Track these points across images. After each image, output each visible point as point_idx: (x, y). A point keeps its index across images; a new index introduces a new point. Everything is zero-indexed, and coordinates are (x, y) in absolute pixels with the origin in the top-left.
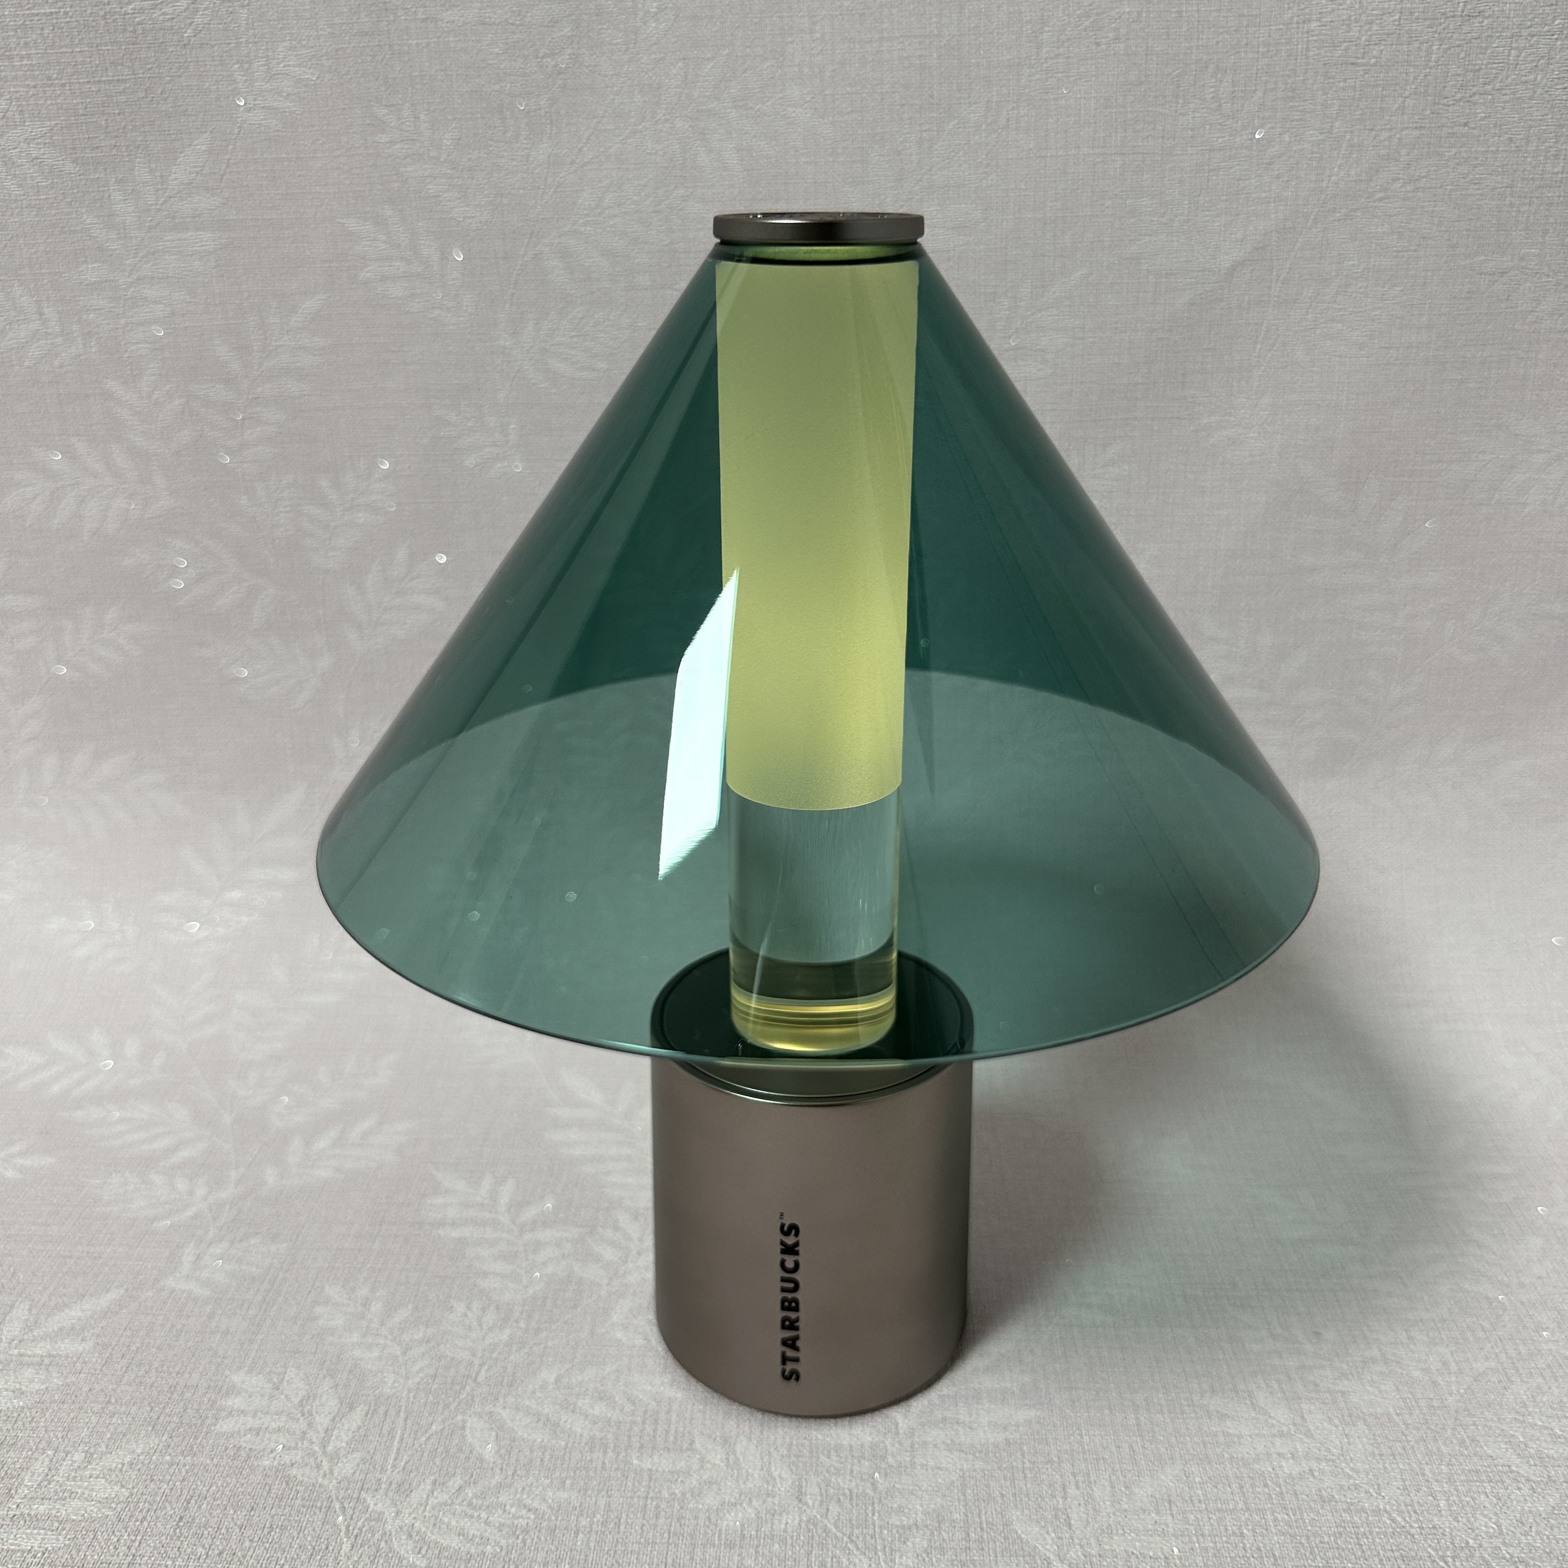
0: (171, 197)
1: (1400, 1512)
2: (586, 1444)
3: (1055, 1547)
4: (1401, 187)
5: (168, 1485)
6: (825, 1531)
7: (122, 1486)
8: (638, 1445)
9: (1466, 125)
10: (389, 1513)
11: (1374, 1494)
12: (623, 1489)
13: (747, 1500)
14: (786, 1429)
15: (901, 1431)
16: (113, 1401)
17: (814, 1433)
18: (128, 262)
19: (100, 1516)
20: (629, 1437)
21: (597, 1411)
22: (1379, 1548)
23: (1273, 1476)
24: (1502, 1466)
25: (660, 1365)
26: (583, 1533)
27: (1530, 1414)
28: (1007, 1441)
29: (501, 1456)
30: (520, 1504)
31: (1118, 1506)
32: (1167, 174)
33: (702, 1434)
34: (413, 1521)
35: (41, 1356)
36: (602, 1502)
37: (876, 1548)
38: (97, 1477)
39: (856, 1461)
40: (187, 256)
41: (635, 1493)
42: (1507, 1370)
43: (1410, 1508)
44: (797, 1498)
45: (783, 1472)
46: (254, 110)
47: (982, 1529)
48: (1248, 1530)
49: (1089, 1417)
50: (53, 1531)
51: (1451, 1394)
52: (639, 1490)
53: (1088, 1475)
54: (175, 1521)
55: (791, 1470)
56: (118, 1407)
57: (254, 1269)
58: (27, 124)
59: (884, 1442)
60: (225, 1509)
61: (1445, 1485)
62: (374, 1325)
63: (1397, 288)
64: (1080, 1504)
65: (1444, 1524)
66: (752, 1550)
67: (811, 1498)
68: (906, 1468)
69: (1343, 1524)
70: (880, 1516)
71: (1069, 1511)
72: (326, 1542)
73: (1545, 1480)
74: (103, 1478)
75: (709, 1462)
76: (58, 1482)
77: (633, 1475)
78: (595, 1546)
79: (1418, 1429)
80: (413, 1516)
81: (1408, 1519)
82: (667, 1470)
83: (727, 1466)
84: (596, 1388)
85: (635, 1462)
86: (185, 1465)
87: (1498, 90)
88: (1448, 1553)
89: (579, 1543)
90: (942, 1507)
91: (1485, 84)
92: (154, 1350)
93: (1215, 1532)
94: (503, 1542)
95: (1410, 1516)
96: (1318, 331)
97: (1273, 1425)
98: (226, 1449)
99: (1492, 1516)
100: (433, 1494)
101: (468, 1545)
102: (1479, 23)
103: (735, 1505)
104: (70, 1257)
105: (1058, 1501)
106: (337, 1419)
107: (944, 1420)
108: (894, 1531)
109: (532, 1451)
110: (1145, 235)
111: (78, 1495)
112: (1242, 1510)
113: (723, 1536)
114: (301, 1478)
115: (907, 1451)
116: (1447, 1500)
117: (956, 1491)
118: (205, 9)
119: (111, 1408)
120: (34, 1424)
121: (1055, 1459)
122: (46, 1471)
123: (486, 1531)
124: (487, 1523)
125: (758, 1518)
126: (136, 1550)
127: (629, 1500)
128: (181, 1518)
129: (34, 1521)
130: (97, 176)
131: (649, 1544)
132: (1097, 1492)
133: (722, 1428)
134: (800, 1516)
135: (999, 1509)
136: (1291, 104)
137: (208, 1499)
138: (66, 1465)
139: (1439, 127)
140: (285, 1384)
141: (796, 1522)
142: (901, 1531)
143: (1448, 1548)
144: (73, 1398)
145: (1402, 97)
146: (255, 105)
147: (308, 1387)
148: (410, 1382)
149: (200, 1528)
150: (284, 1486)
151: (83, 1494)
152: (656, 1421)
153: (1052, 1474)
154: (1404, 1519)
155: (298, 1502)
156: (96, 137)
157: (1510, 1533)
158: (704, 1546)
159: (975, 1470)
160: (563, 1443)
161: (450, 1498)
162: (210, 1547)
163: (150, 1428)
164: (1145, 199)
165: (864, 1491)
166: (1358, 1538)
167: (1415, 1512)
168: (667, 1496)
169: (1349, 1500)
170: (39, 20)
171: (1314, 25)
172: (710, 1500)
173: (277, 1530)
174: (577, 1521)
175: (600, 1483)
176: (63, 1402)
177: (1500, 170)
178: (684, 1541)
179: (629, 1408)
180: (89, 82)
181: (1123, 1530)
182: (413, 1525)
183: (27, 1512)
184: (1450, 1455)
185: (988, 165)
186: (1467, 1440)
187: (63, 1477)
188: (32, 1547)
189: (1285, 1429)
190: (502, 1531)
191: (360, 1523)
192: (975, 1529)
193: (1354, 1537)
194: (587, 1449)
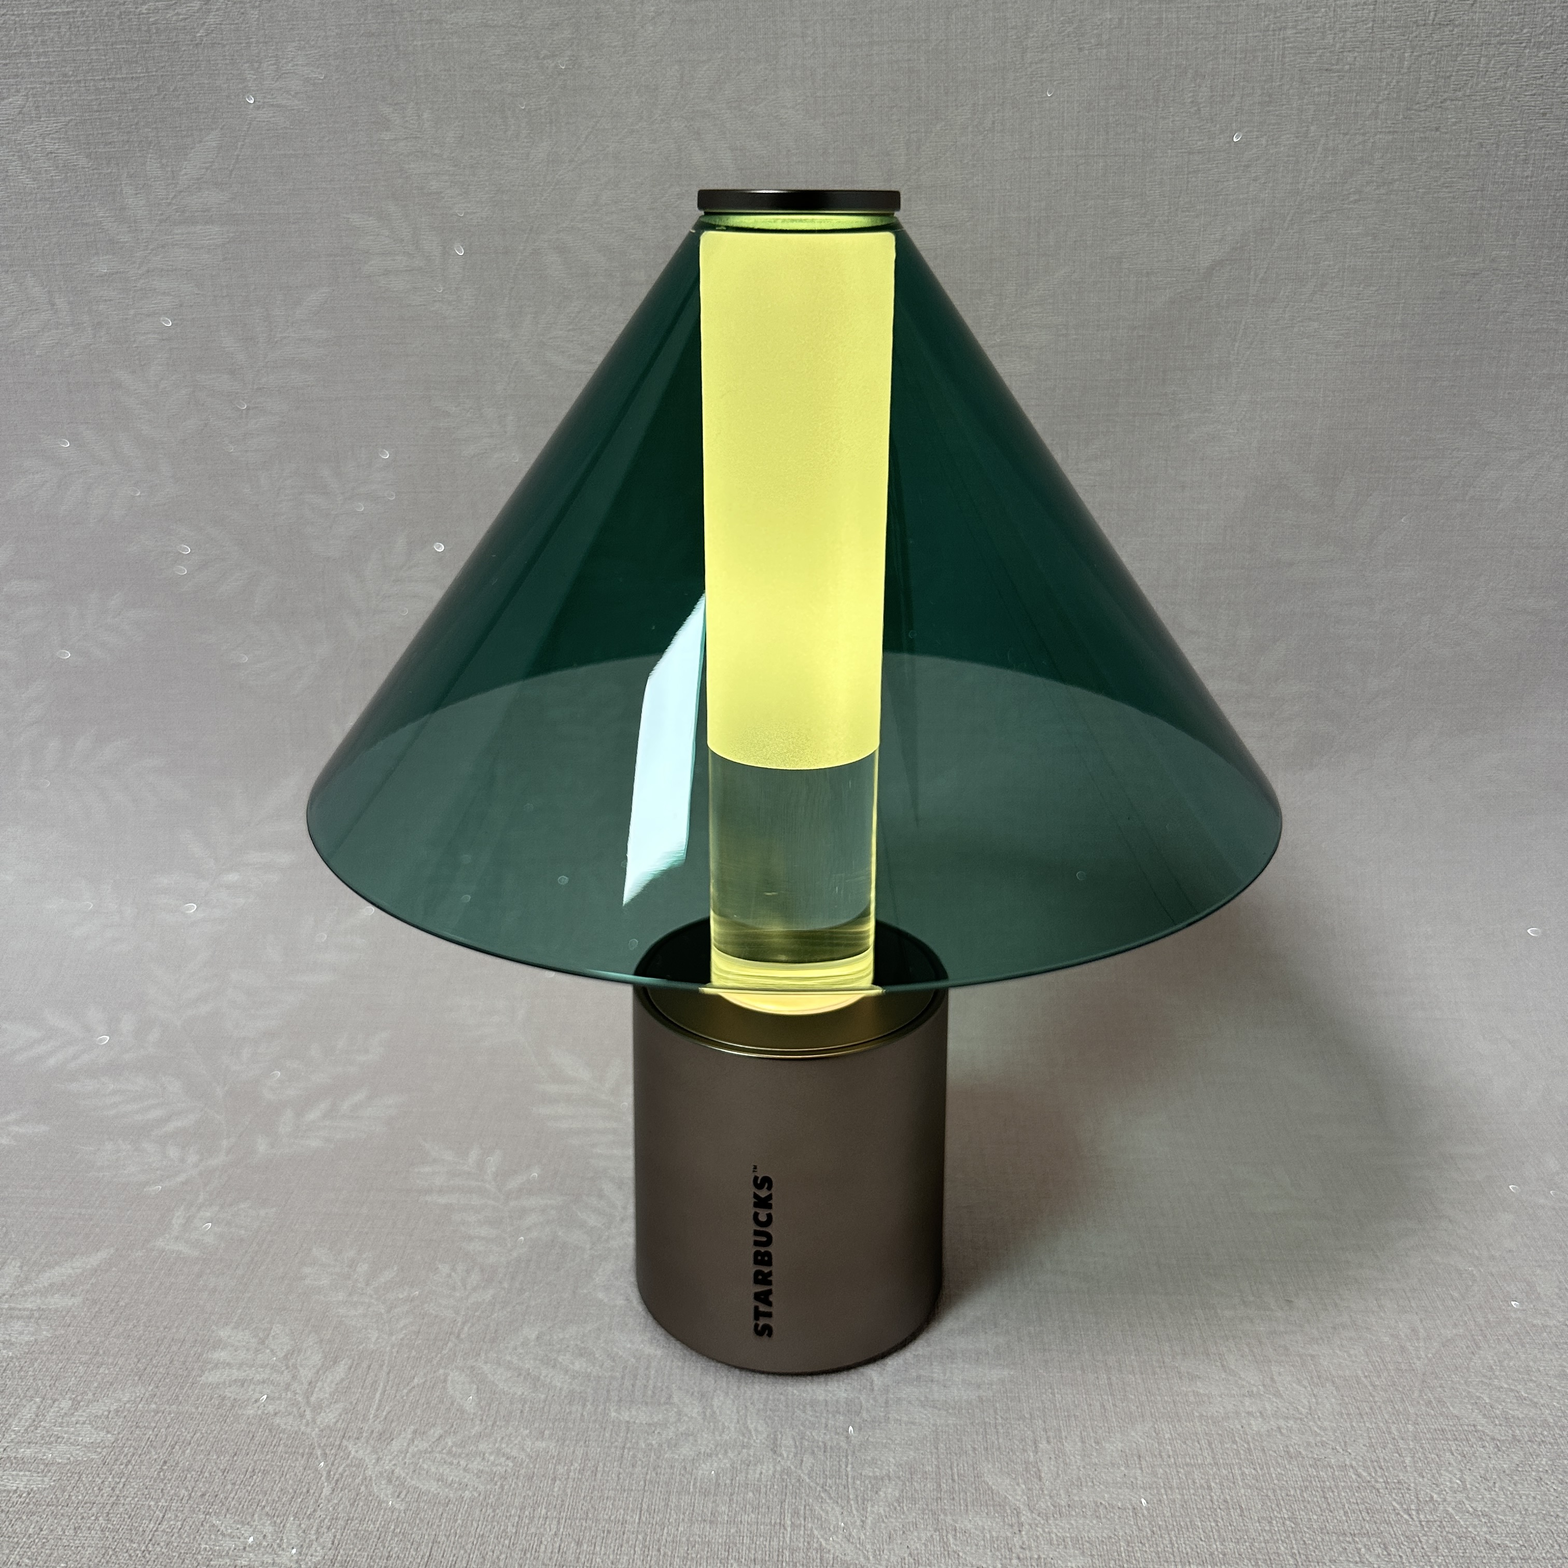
0: (181, 192)
1: (1366, 1468)
2: (565, 1397)
3: (1025, 1497)
4: (1375, 190)
5: (153, 1431)
6: (799, 1480)
7: (108, 1432)
8: (616, 1398)
9: (1437, 129)
10: (370, 1460)
11: (1341, 1451)
12: (600, 1439)
13: (723, 1452)
14: (762, 1385)
15: (876, 1388)
16: (101, 1352)
17: (790, 1388)
18: (138, 254)
19: (85, 1459)
20: (608, 1391)
21: (577, 1367)
22: (1344, 1501)
23: (1241, 1433)
24: (1467, 1425)
25: (640, 1324)
26: (560, 1480)
27: (1496, 1377)
28: (980, 1399)
29: (481, 1407)
30: (498, 1452)
31: (1087, 1460)
32: (1148, 175)
33: (680, 1388)
34: (393, 1468)
35: (32, 1310)
36: (580, 1452)
37: (848, 1497)
38: (84, 1423)
39: (830, 1416)
40: (196, 249)
41: (612, 1444)
42: (1476, 1337)
43: (1375, 1463)
44: (771, 1450)
45: (759, 1426)
46: (263, 108)
47: (953, 1480)
48: (1216, 1483)
49: (1062, 1377)
50: (38, 1473)
51: (1419, 1358)
52: (616, 1441)
53: (1060, 1430)
54: (159, 1465)
55: (767, 1423)
56: (106, 1358)
57: (243, 1232)
58: (42, 119)
59: (859, 1398)
60: (209, 1454)
61: (1411, 1443)
62: (359, 1285)
63: (1371, 288)
64: (1050, 1458)
65: (1408, 1479)
66: (727, 1498)
67: (786, 1450)
68: (881, 1423)
69: (1309, 1479)
70: (853, 1467)
71: (1040, 1464)
72: (307, 1486)
73: (1510, 1439)
74: (89, 1424)
75: (686, 1415)
76: (45, 1427)
77: (611, 1427)
78: (571, 1492)
79: (1386, 1391)
80: (393, 1463)
81: (1374, 1475)
82: (644, 1422)
83: (704, 1419)
84: (577, 1345)
85: (613, 1414)
86: (170, 1413)
87: (1469, 96)
88: (1413, 1507)
89: (556, 1489)
90: (915, 1459)
91: (1455, 90)
92: (142, 1306)
93: (1183, 1484)
94: (481, 1488)
95: (1376, 1472)
96: (1296, 330)
97: (1243, 1386)
98: (211, 1399)
99: (1456, 1471)
100: (413, 1442)
101: (447, 1490)
102: (1450, 31)
103: (710, 1455)
104: (62, 1218)
105: (1029, 1456)
106: (321, 1372)
107: (919, 1377)
108: (867, 1482)
109: (511, 1403)
110: (1126, 235)
111: (65, 1440)
112: (1211, 1464)
113: (698, 1484)
114: (284, 1427)
115: (881, 1407)
116: (1413, 1457)
117: (928, 1445)
118: (218, 10)
119: (99, 1359)
120: (22, 1373)
121: (1027, 1416)
122: (34, 1417)
123: (465, 1477)
124: (465, 1470)
125: (733, 1468)
126: (120, 1491)
127: (606, 1450)
128: (165, 1462)
129: (20, 1464)
130: (109, 171)
131: (625, 1491)
132: (1068, 1447)
133: (700, 1384)
134: (774, 1467)
135: (970, 1462)
136: (1268, 109)
137: (192, 1445)
138: (54, 1412)
139: (1411, 131)
140: (270, 1337)
141: (771, 1472)
142: (873, 1482)
143: (1412, 1501)
144: (62, 1349)
145: (1375, 102)
146: (264, 103)
147: (293, 1342)
148: (394, 1338)
149: (183, 1471)
150: (267, 1432)
151: (70, 1438)
152: (635, 1377)
153: (1024, 1430)
154: (1370, 1474)
155: (280, 1449)
156: (109, 133)
157: (1475, 1489)
158: (679, 1493)
159: (948, 1426)
160: (543, 1396)
161: (430, 1446)
162: (193, 1489)
163: (136, 1378)
164: (1126, 200)
165: (838, 1444)
166: (1323, 1492)
167: (1381, 1468)
168: (643, 1446)
169: (1316, 1456)
170: (56, 19)
171: (1289, 32)
172: (686, 1450)
173: (260, 1474)
174: (555, 1468)
175: (578, 1434)
176: (52, 1353)
177: (1471, 173)
178: (660, 1488)
179: (608, 1363)
180: (103, 79)
181: (1093, 1482)
182: (393, 1471)
183: (14, 1455)
184: (1416, 1414)
185: (974, 166)
186: (1433, 1400)
187: (50, 1422)
188: (18, 1488)
189: (1255, 1389)
190: (480, 1477)
191: (341, 1469)
192: (946, 1480)
193: (1319, 1490)
194: (566, 1402)
